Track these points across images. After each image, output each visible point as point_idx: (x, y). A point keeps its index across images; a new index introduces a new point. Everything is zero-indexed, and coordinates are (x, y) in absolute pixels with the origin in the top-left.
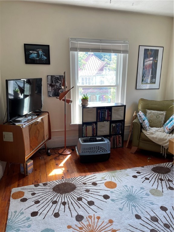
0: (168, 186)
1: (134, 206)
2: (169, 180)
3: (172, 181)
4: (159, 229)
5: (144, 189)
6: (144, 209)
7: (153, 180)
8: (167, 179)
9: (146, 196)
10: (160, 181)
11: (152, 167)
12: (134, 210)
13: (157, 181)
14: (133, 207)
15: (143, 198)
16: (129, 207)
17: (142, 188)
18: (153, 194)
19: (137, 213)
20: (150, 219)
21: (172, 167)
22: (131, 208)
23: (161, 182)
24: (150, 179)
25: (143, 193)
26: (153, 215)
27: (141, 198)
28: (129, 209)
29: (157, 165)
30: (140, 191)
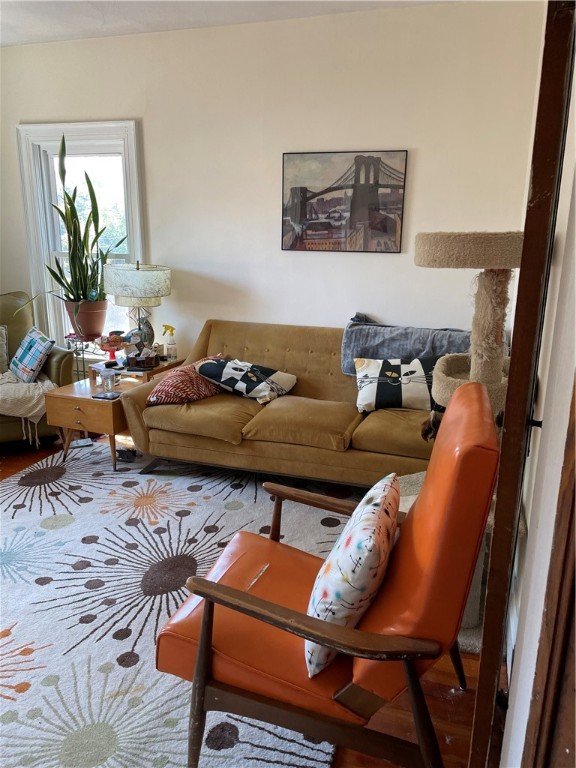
0: (77, 499)
1: (19, 569)
2: (72, 488)
3: (79, 488)
4: (100, 575)
5: (24, 529)
6: (49, 560)
7: (36, 502)
8: (67, 487)
9: (38, 539)
10: (52, 499)
11: (15, 479)
12: (26, 575)
13: (44, 500)
14: (19, 572)
15: (33, 545)
16: (11, 576)
17: (18, 530)
18: (53, 527)
19: (37, 577)
20: (73, 570)
21: (64, 461)
22: (16, 576)
23: (57, 499)
24: (28, 503)
25: (26, 537)
26: (74, 560)
27: (28, 547)
28: (14, 579)
29: (28, 470)
30: (18, 537)
